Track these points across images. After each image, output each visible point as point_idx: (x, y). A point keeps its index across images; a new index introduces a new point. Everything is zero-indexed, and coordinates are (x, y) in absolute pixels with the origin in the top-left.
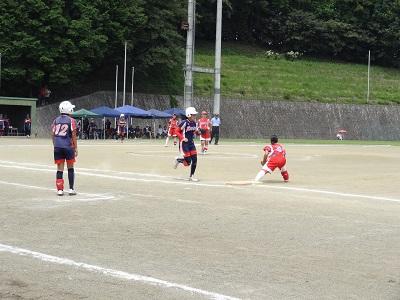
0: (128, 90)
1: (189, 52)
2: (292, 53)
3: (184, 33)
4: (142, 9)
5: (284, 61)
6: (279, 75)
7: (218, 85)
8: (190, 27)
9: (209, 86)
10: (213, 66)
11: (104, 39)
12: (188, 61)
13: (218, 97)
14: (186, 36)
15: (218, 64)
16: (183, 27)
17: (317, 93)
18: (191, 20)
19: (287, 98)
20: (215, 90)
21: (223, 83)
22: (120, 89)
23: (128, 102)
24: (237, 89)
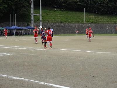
0: (14, 21)
1: (32, 10)
5: (60, 11)
6: (59, 16)
7: (41, 19)
8: (32, 2)
9: (38, 19)
10: (39, 13)
11: (6, 6)
12: (32, 12)
13: (41, 22)
14: (31, 5)
15: (41, 13)
16: (30, 2)
17: (70, 21)
19: (61, 22)
21: (42, 18)
22: (12, 21)
23: (14, 25)
24: (46, 20)
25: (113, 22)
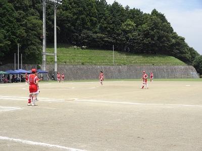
0: (20, 63)
1: (44, 47)
2: (84, 47)
3: (42, 40)
4: (24, 31)
5: (81, 49)
6: (79, 55)
7: (56, 60)
8: (44, 38)
9: (52, 60)
10: (53, 52)
11: (9, 43)
12: (44, 51)
13: (56, 64)
14: (42, 41)
15: (56, 52)
16: (41, 38)
17: (94, 61)
18: (44, 35)
19: (83, 64)
20: (55, 62)
21: (58, 59)
22: (17, 63)
23: (20, 68)
24: (63, 61)
25: (151, 63)
